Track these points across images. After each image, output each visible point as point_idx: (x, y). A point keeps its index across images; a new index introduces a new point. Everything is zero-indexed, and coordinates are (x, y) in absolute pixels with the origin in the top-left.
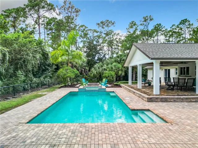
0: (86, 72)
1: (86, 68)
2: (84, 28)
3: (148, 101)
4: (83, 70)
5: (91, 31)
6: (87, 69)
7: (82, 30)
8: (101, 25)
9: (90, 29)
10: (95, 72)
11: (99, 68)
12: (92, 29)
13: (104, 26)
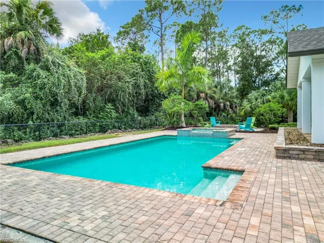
0: (234, 108)
1: (235, 100)
2: (243, 30)
3: (278, 157)
4: (228, 103)
5: (256, 33)
6: (236, 103)
7: (240, 34)
8: (272, 17)
9: (253, 31)
10: (248, 106)
11: (256, 99)
12: (257, 30)
13: (279, 19)
